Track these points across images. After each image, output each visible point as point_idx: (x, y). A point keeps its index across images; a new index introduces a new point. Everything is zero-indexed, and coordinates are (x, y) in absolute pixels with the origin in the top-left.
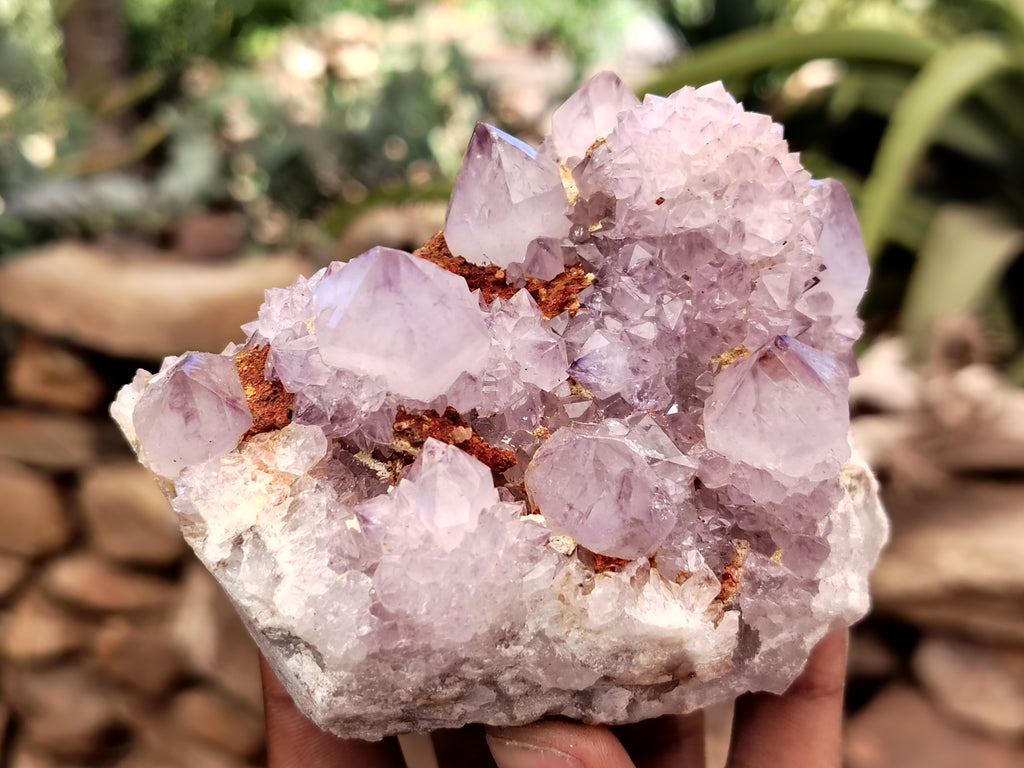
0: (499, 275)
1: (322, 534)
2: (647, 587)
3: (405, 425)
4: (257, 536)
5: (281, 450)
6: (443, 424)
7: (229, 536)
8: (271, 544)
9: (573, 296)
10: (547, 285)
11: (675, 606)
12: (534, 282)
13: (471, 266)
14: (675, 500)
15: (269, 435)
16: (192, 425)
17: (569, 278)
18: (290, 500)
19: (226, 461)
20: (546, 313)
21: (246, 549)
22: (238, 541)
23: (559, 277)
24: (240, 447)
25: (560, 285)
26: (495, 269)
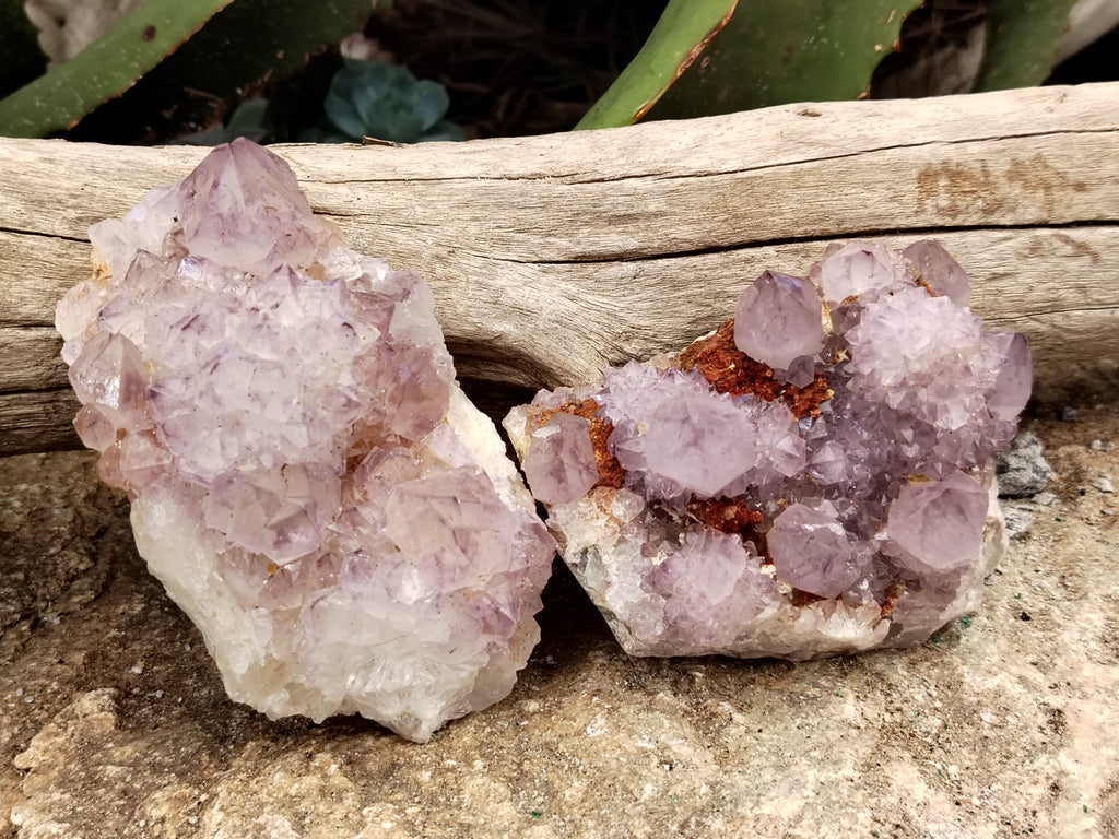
0: (769, 374)
1: (637, 564)
2: (835, 616)
3: (694, 507)
4: (597, 552)
5: (615, 503)
6: (719, 507)
7: (580, 548)
8: (605, 559)
9: (817, 405)
10: (801, 392)
11: (850, 624)
12: (792, 387)
13: (750, 359)
14: (860, 564)
15: (608, 489)
16: (562, 485)
17: (816, 389)
18: (618, 535)
19: (582, 504)
20: (796, 415)
21: (590, 557)
22: (585, 551)
23: (811, 386)
24: (590, 494)
25: (809, 395)
26: (766, 367)
